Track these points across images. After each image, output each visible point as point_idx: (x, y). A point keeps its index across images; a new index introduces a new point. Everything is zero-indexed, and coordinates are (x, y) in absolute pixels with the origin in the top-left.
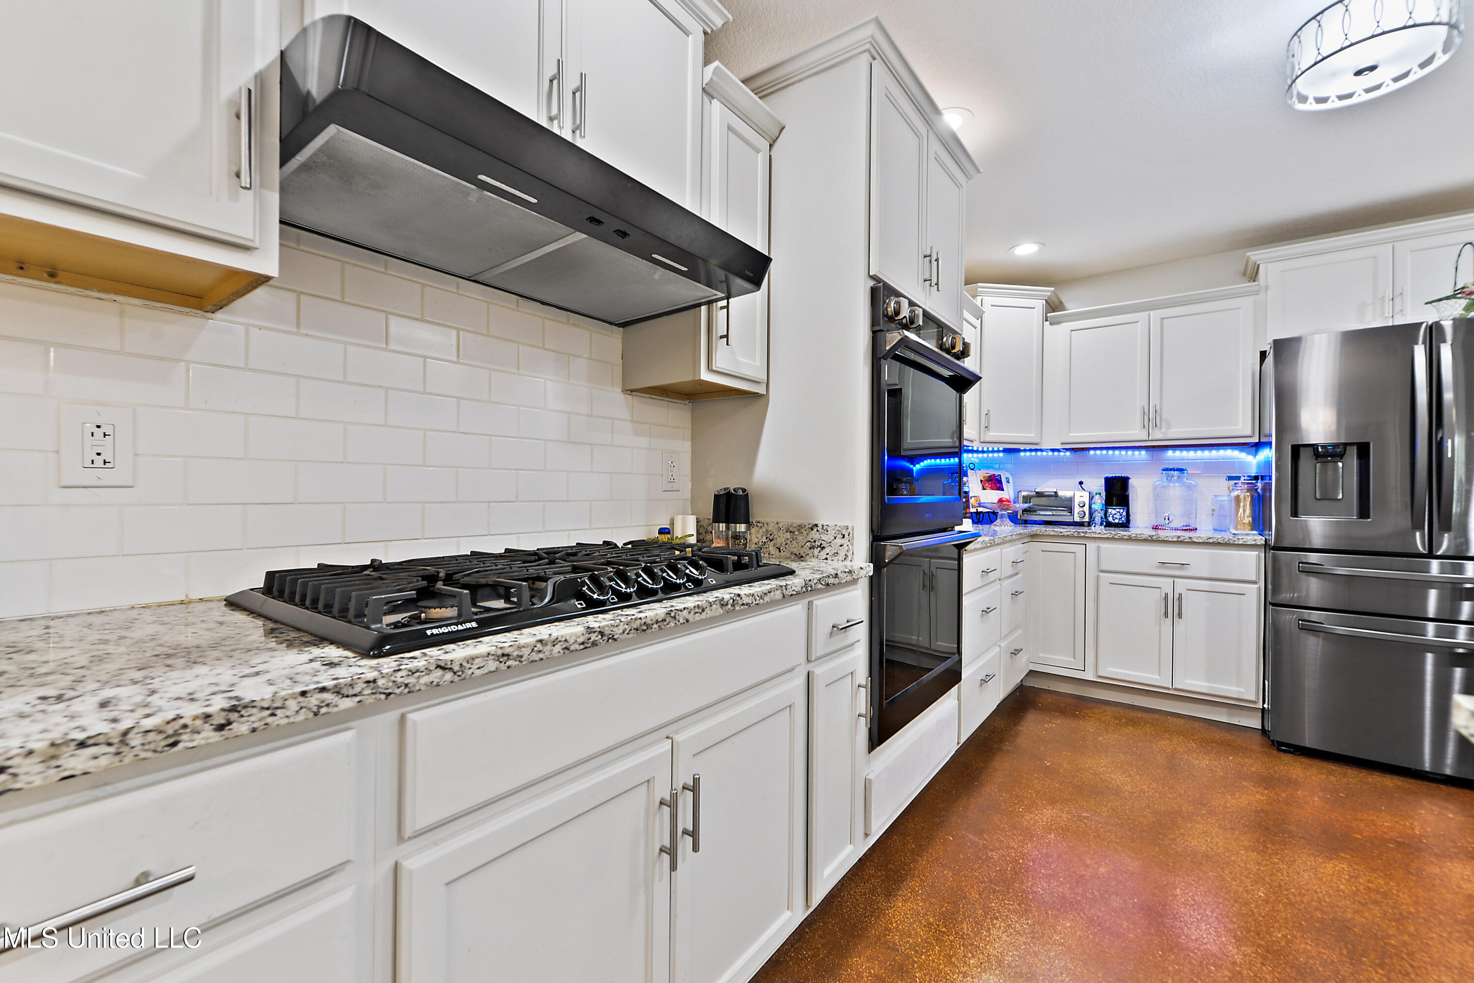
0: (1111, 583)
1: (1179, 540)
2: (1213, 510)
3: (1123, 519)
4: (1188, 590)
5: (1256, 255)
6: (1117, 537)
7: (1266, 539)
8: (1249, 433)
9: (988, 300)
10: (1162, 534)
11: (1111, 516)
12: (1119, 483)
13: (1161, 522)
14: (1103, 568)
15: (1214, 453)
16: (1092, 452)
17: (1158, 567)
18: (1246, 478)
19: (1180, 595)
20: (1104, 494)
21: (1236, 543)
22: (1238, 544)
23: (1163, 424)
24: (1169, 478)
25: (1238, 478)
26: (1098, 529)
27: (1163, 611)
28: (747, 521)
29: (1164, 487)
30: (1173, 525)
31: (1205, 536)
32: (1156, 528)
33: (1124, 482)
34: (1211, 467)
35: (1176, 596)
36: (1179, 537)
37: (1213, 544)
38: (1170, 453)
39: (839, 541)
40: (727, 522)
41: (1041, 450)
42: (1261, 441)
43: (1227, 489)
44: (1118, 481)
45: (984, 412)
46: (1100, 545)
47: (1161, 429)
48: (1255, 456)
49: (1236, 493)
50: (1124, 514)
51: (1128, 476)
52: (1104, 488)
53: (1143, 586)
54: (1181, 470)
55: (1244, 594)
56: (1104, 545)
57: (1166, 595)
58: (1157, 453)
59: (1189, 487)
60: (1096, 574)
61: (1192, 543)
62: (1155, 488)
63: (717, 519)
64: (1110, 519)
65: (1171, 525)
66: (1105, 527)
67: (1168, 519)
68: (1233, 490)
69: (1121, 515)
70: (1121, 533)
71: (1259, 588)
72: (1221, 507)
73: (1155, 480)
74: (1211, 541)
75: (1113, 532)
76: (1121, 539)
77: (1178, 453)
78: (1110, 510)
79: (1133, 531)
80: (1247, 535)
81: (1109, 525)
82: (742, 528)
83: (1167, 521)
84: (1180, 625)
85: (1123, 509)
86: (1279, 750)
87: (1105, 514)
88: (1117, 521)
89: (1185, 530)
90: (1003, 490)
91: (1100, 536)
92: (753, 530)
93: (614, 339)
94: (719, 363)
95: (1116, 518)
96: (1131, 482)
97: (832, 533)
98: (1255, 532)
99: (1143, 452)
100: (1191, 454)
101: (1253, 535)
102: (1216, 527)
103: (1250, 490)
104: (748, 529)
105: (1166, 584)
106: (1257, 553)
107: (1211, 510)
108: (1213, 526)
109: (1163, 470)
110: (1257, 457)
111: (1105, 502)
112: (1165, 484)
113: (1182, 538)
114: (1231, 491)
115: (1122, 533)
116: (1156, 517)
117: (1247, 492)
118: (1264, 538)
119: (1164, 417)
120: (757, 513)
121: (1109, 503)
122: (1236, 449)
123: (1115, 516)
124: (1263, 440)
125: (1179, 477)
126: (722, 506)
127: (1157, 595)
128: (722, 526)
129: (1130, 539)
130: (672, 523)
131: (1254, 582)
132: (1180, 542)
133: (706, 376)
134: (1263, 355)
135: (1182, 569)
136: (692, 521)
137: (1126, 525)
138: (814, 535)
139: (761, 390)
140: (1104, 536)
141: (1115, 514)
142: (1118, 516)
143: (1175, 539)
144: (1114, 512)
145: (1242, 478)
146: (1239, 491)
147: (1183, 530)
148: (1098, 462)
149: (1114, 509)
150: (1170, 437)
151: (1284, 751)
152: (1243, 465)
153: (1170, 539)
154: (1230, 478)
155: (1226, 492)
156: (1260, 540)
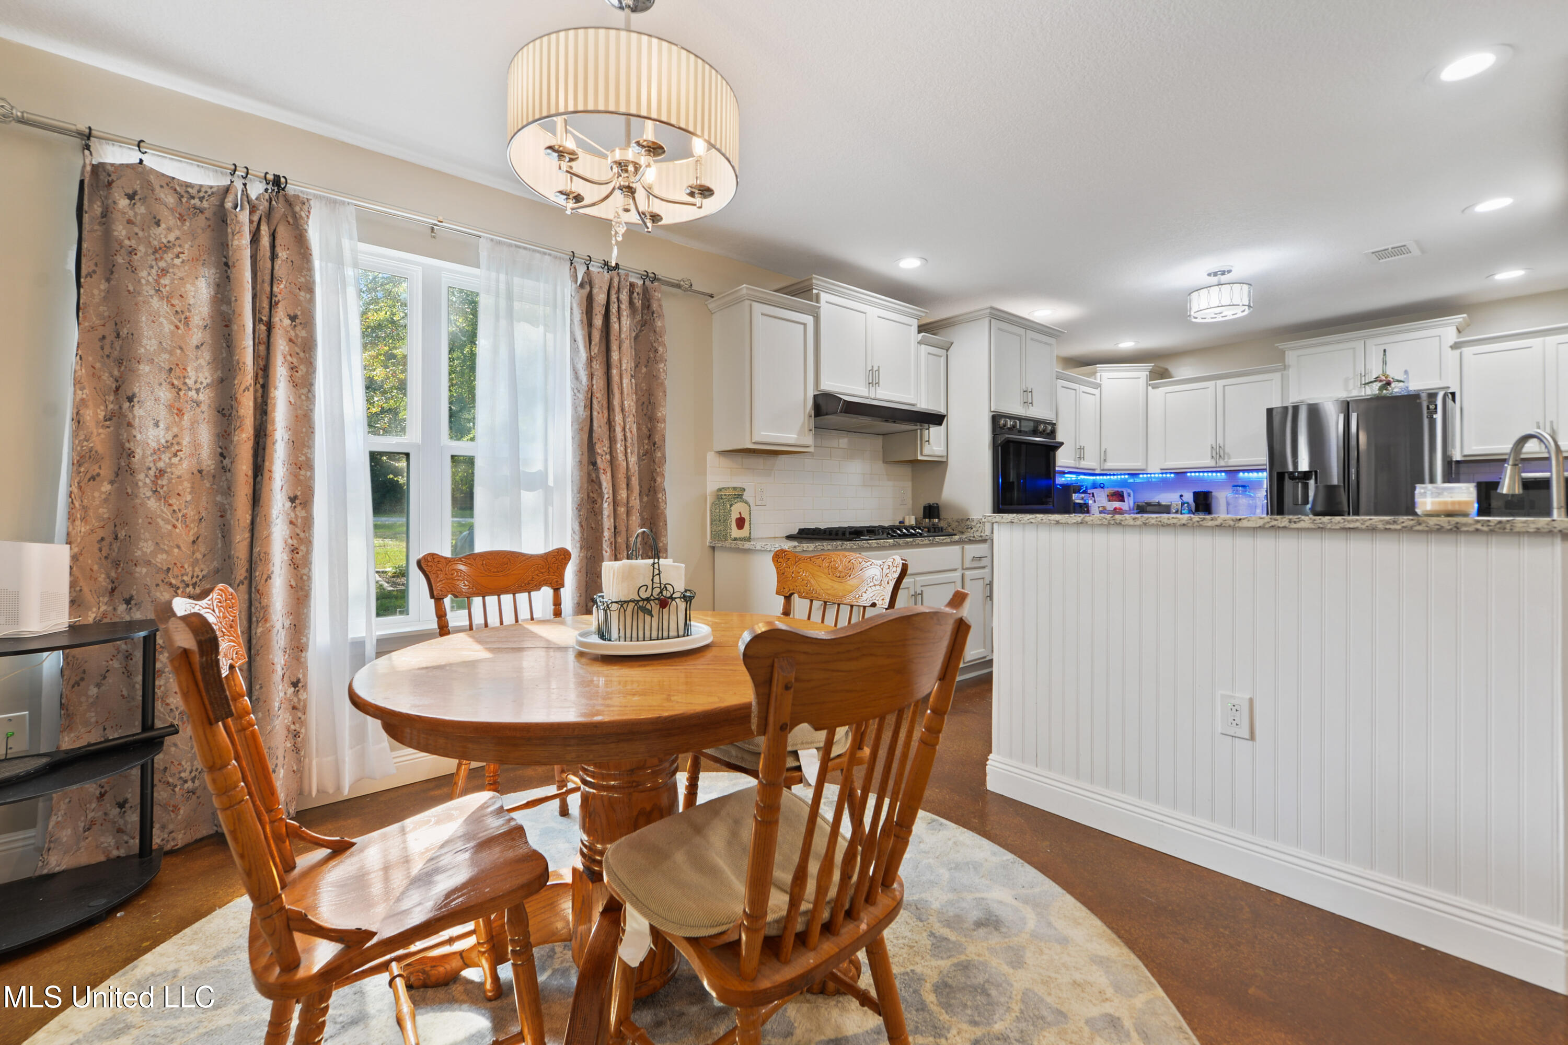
5: (1281, 346)
9: (1105, 375)
12: (1203, 496)
16: (1189, 474)
20: (1193, 503)
23: (1226, 455)
24: (1237, 492)
28: (938, 518)
29: (1235, 498)
33: (1207, 495)
38: (1241, 474)
39: (979, 525)
40: (930, 518)
41: (1147, 474)
44: (1203, 494)
45: (1103, 450)
47: (1224, 459)
51: (1211, 490)
52: (1193, 499)
54: (1244, 486)
58: (1232, 475)
59: (1252, 498)
62: (1229, 498)
63: (925, 517)
73: (1229, 493)
77: (1246, 474)
82: (936, 520)
90: (1124, 501)
92: (942, 522)
93: (879, 441)
94: (926, 451)
96: (1212, 495)
97: (976, 521)
99: (1223, 475)
104: (939, 521)
109: (1233, 486)
112: (1235, 496)
119: (1226, 451)
120: (943, 514)
125: (1243, 491)
126: (927, 511)
128: (927, 520)
130: (904, 519)
133: (920, 458)
136: (913, 518)
138: (968, 523)
139: (944, 459)
148: (1188, 481)
150: (1231, 464)
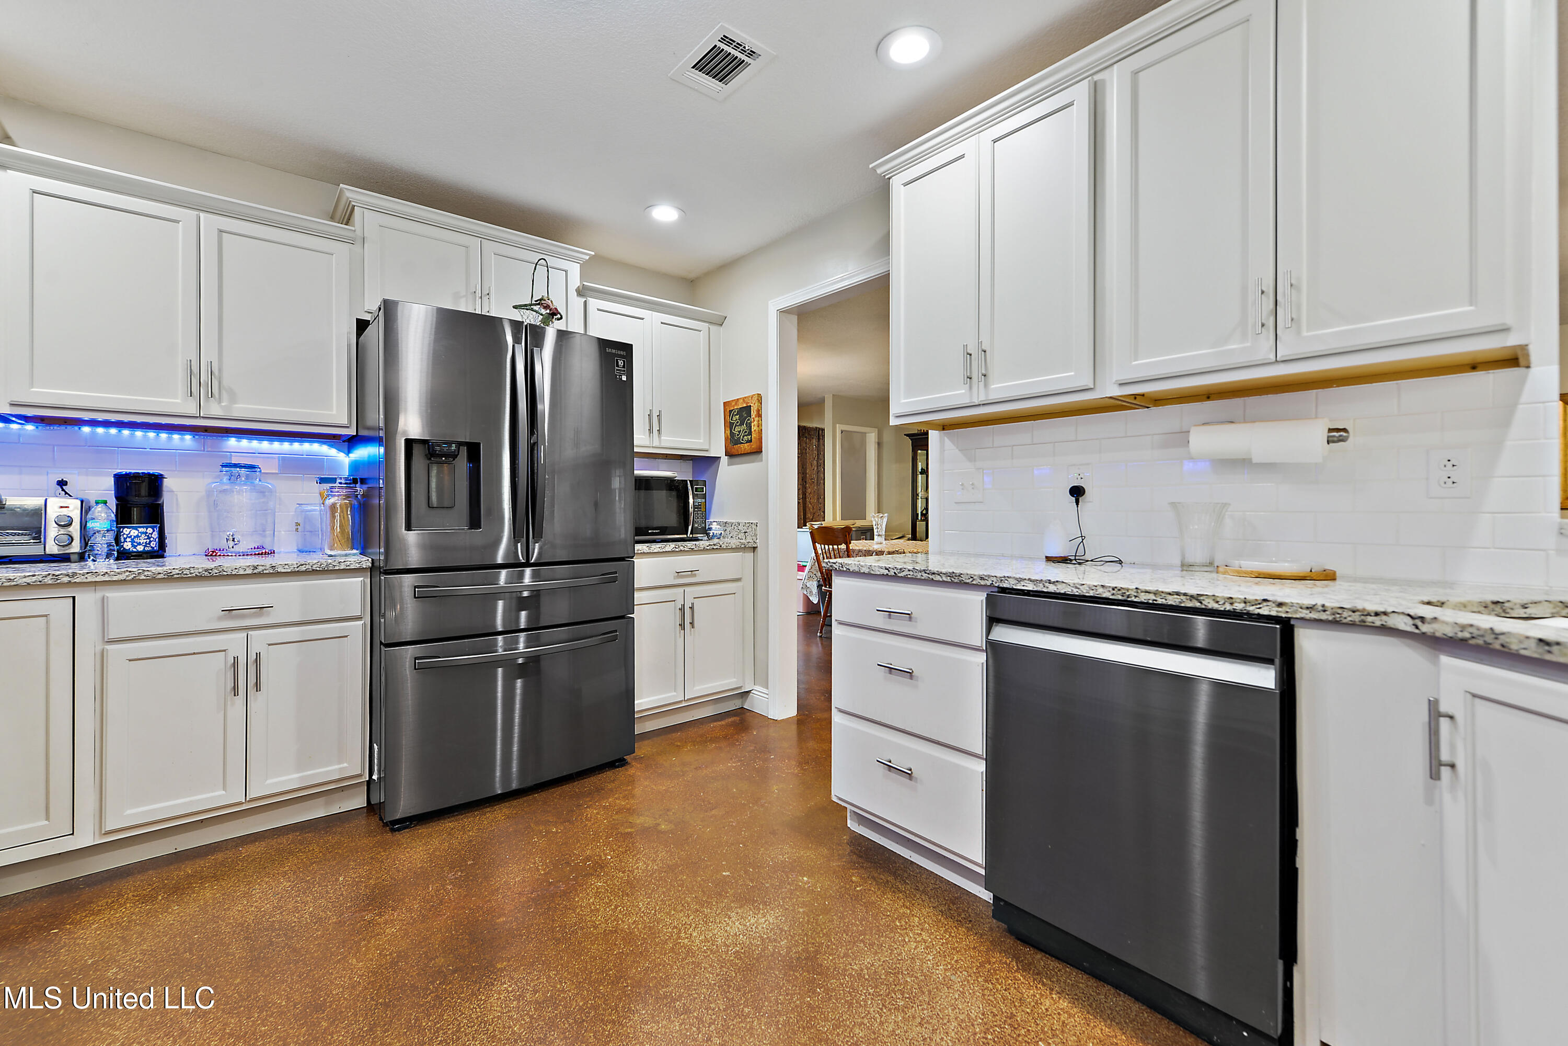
0: (130, 660)
1: (255, 571)
2: (297, 524)
3: (153, 544)
4: (269, 645)
5: (352, 193)
6: (143, 577)
7: (372, 560)
8: (345, 421)
10: (228, 564)
11: (128, 540)
12: (144, 483)
13: (223, 544)
14: (113, 634)
15: (296, 446)
16: (86, 429)
17: (220, 619)
18: (343, 481)
19: (258, 655)
20: (113, 503)
21: (337, 568)
22: (339, 569)
23: (225, 395)
24: (232, 479)
25: (333, 480)
26: (102, 566)
27: (230, 684)
29: (224, 491)
30: (240, 548)
31: (295, 563)
32: (212, 554)
33: (154, 482)
34: (291, 465)
35: (252, 657)
36: (255, 568)
37: (306, 572)
42: (359, 434)
43: (318, 495)
44: (143, 481)
46: (107, 594)
47: (220, 401)
48: (349, 452)
49: (332, 500)
50: (155, 535)
51: (161, 473)
52: (113, 492)
53: (194, 654)
54: (252, 467)
55: (347, 636)
56: (113, 595)
57: (236, 659)
58: (210, 440)
59: (262, 492)
60: (99, 648)
61: (275, 574)
62: (209, 493)
64: (128, 546)
65: (237, 549)
66: (117, 559)
67: (233, 540)
68: (328, 496)
69: (149, 538)
70: (151, 567)
71: (365, 625)
72: (308, 519)
73: (210, 480)
74: (303, 568)
75: (133, 567)
76: (153, 580)
77: (245, 444)
78: (126, 531)
79: (173, 563)
80: (346, 555)
81: (124, 555)
83: (231, 543)
84: (258, 702)
85: (153, 528)
86: (393, 830)
87: (117, 539)
88: (140, 548)
89: (259, 554)
91: (106, 578)
95: (139, 544)
96: (167, 483)
98: (355, 551)
99: (188, 437)
100: (264, 445)
101: (354, 555)
102: (300, 548)
103: (349, 497)
105: (235, 643)
106: (362, 579)
107: (294, 524)
108: (297, 546)
109: (223, 466)
110: (350, 455)
111: (116, 516)
112: (226, 487)
113: (260, 569)
114: (323, 498)
115: (153, 569)
116: (213, 536)
117: (344, 499)
118: (370, 559)
119: (225, 382)
121: (123, 516)
122: (324, 443)
123: (136, 540)
124: (363, 433)
125: (247, 477)
127: (219, 663)
129: (170, 578)
131: (358, 618)
132: (257, 575)
134: (362, 325)
135: (260, 615)
137: (159, 553)
140: (115, 578)
141: (137, 536)
142: (143, 540)
143: (249, 571)
144: (134, 533)
145: (338, 481)
146: (336, 498)
147: (255, 554)
148: (99, 449)
149: (136, 528)
150: (236, 414)
151: (399, 830)
152: (334, 463)
153: (242, 572)
154: (322, 481)
155: (318, 500)
156: (366, 562)
